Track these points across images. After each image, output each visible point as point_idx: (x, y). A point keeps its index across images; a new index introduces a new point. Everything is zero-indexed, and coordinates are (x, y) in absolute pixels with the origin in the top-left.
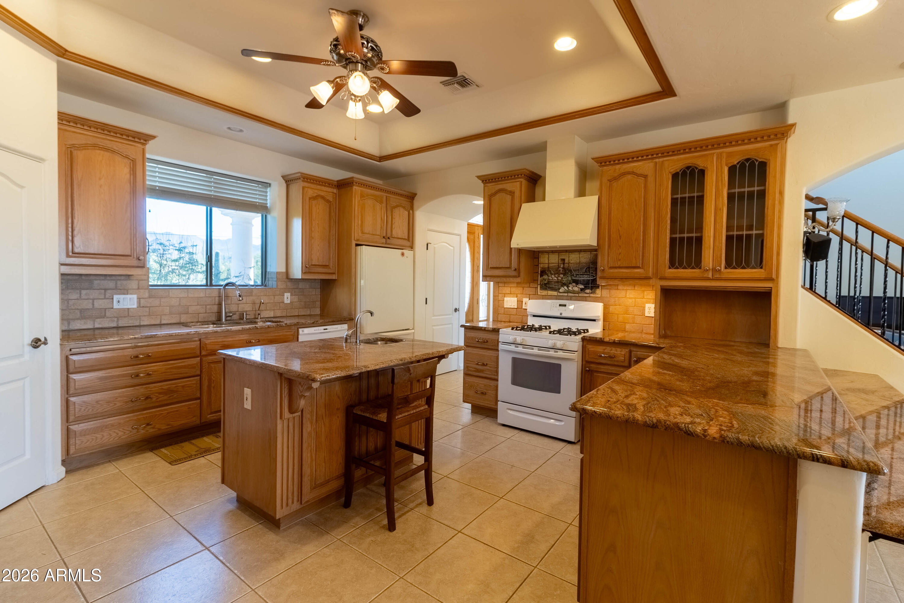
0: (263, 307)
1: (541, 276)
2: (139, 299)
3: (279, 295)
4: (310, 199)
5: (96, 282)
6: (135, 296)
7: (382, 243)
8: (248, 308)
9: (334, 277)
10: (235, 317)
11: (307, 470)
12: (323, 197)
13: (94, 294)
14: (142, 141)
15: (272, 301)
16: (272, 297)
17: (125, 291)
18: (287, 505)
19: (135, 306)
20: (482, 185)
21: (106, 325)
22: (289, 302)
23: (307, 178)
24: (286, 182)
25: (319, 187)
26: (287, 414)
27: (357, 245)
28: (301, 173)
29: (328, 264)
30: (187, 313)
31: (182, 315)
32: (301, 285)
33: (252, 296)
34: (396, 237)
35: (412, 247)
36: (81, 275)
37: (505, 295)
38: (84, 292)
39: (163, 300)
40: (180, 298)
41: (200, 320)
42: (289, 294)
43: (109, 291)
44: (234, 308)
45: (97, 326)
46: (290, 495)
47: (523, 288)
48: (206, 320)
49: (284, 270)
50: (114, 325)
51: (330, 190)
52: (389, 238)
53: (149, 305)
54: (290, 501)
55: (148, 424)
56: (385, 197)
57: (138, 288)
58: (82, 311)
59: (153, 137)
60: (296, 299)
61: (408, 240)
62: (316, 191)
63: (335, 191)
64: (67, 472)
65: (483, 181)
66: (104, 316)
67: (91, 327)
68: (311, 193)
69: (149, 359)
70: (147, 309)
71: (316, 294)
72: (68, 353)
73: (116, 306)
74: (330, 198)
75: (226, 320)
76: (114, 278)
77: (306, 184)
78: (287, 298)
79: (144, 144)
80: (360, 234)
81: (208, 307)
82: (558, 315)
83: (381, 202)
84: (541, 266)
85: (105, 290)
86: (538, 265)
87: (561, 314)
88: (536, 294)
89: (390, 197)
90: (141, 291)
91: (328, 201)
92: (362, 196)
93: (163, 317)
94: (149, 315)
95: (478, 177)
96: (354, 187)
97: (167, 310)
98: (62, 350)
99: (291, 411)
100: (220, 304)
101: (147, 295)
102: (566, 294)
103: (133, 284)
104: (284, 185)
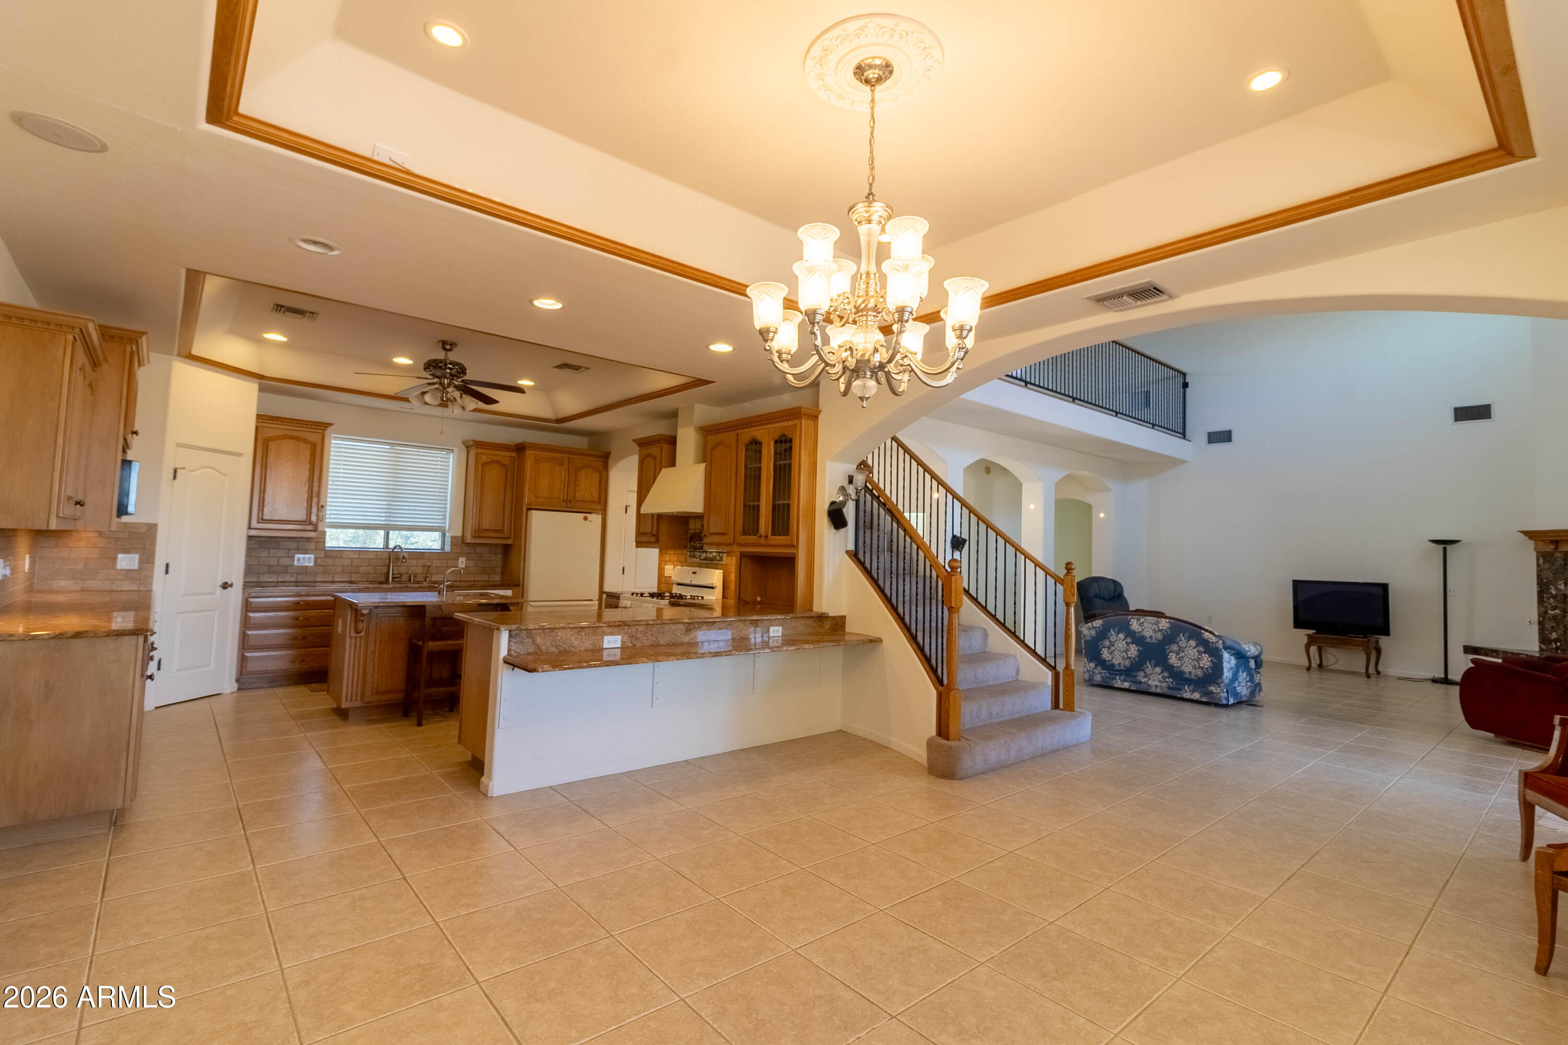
0: (431, 570)
1: (690, 542)
2: (316, 558)
3: (453, 559)
4: (483, 464)
5: (283, 543)
6: (312, 556)
7: (563, 507)
8: (418, 570)
9: (510, 542)
10: (405, 578)
11: (369, 679)
12: (498, 462)
13: (280, 553)
14: (323, 428)
15: (444, 565)
16: (446, 561)
17: (306, 552)
18: (351, 700)
19: (312, 564)
20: (638, 448)
21: (287, 579)
22: (464, 566)
23: (479, 445)
24: (467, 447)
25: (495, 452)
26: (353, 634)
27: (529, 509)
28: (473, 441)
29: (501, 529)
30: (358, 573)
31: (353, 575)
32: (479, 550)
33: (423, 559)
34: (581, 499)
35: (604, 511)
36: (271, 537)
37: (666, 563)
38: (272, 551)
39: (337, 560)
40: (352, 559)
41: (369, 580)
42: (464, 559)
43: (292, 551)
44: (403, 570)
45: (280, 580)
46: (354, 694)
47: (678, 554)
48: (375, 580)
49: (460, 534)
50: (293, 580)
51: (508, 454)
52: (570, 502)
53: (323, 564)
54: (354, 698)
55: (303, 661)
56: (566, 460)
57: (316, 549)
58: (269, 566)
59: (331, 424)
60: (472, 563)
61: (600, 503)
62: (490, 456)
63: (514, 454)
64: (239, 689)
65: (638, 445)
66: (286, 572)
67: (275, 580)
68: (484, 459)
69: (308, 606)
70: (322, 568)
71: (496, 560)
72: (248, 596)
73: (296, 563)
74: (507, 462)
75: (392, 581)
76: (296, 540)
77: (480, 451)
78: (462, 562)
79: (325, 430)
80: (532, 498)
81: (378, 568)
82: (689, 582)
83: (562, 464)
84: (690, 531)
85: (289, 550)
86: (688, 531)
87: (691, 581)
88: (686, 561)
89: (574, 458)
90: (319, 551)
91: (505, 466)
92: (536, 461)
93: (336, 575)
94: (324, 573)
95: (634, 441)
96: (528, 452)
97: (339, 569)
98: (244, 593)
99: (357, 632)
100: (389, 566)
101: (323, 555)
102: (704, 562)
103: (312, 546)
104: (465, 450)
